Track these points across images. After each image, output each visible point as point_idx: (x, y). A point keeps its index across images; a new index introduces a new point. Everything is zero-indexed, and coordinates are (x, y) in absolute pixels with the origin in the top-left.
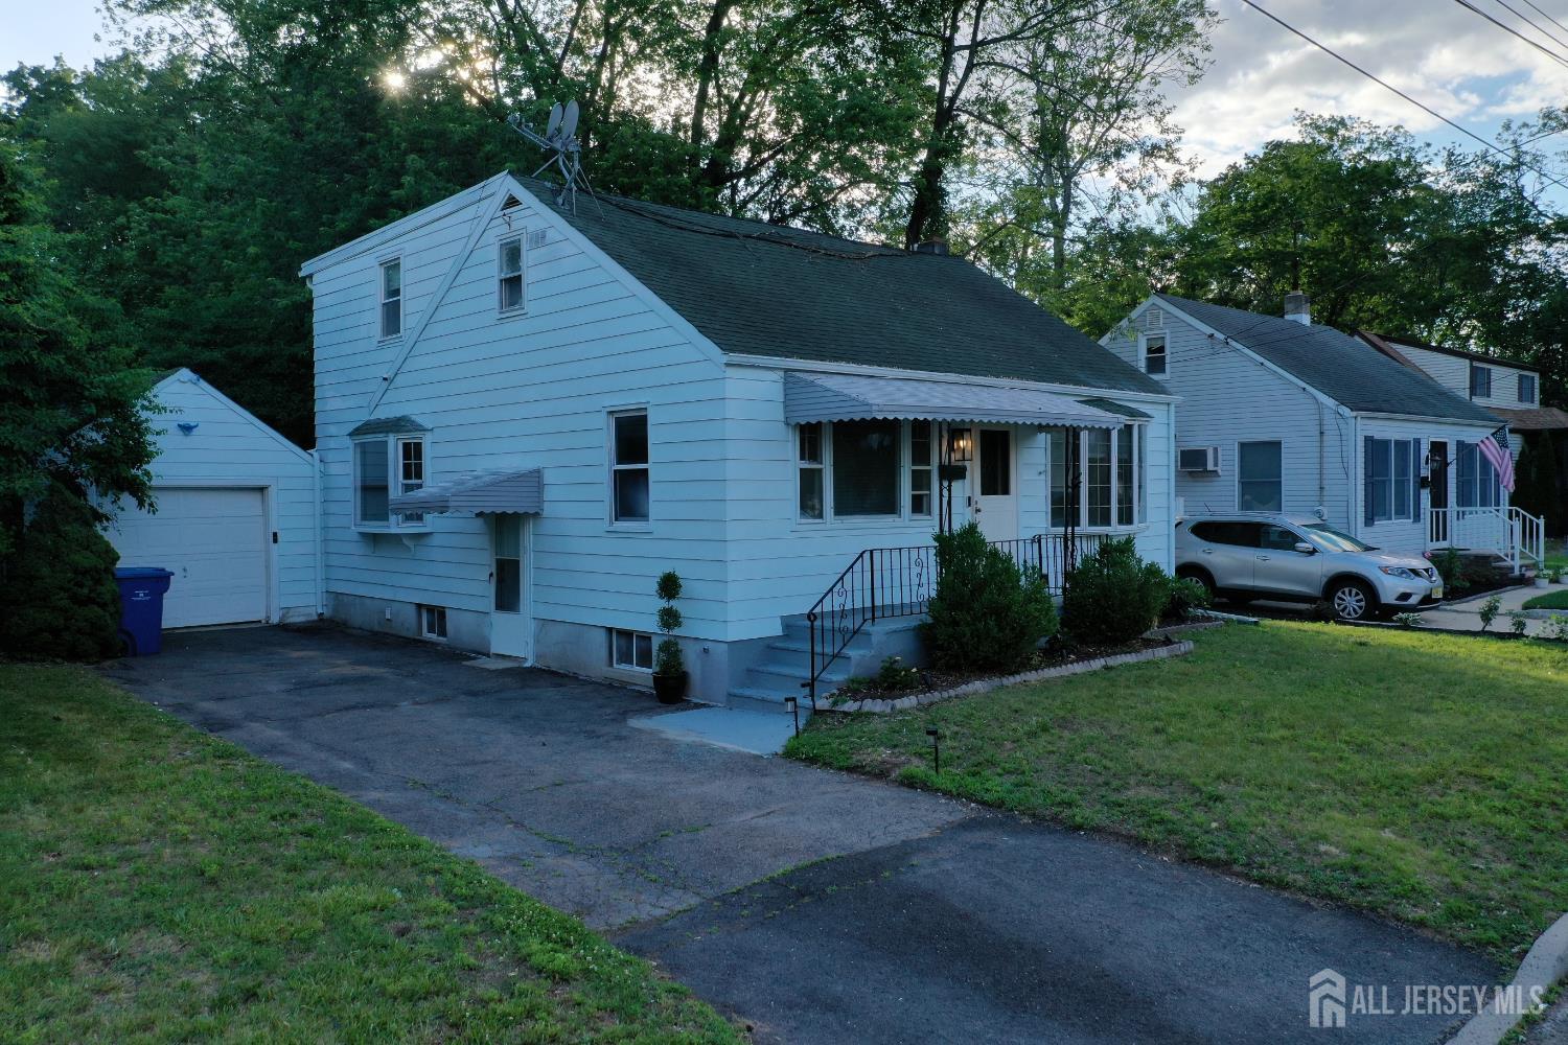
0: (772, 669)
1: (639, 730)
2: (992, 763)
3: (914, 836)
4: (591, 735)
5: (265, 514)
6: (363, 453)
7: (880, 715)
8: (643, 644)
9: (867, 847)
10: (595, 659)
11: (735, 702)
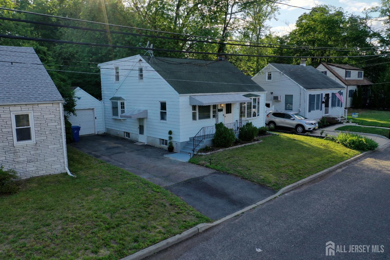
0: (187, 147)
1: (165, 157)
2: (219, 164)
3: (205, 175)
4: (158, 158)
5: (94, 114)
6: (113, 103)
7: (204, 155)
8: (166, 141)
9: (198, 176)
10: (158, 144)
11: (181, 152)
